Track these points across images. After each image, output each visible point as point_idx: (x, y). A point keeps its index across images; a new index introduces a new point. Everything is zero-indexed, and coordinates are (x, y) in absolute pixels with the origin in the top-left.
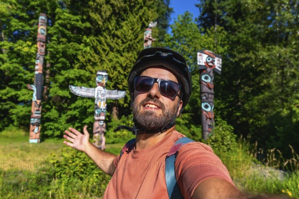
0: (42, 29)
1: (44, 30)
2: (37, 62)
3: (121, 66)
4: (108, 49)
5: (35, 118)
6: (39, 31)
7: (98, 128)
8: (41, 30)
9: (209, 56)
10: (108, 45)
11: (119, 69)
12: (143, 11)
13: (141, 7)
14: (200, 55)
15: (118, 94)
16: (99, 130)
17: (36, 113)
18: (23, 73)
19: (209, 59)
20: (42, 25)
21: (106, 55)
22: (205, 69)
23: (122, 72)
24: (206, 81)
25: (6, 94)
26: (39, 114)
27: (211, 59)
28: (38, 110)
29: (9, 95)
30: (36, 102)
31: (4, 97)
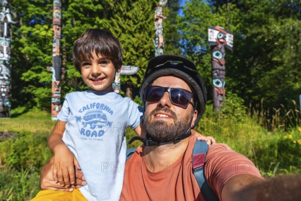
0: (56, 13)
1: (59, 14)
2: (54, 45)
3: (133, 46)
4: (120, 30)
5: (55, 98)
9: (220, 32)
10: (121, 27)
11: (132, 50)
14: (211, 32)
15: (131, 70)
17: (56, 93)
18: (42, 56)
19: (220, 36)
20: (56, 9)
21: (119, 37)
22: (216, 46)
23: (134, 52)
24: (217, 57)
25: (28, 77)
26: (58, 94)
27: (222, 36)
28: (58, 90)
29: (30, 78)
30: (56, 83)
31: (27, 80)
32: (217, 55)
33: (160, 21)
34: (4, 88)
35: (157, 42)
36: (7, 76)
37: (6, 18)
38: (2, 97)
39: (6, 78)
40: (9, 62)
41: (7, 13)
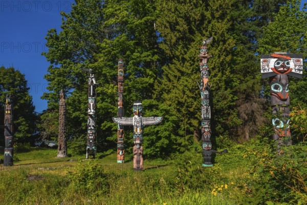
0: (120, 71)
1: (122, 72)
2: (119, 99)
3: (189, 89)
4: (178, 74)
5: (119, 143)
6: (119, 73)
7: (135, 151)
8: (120, 73)
9: (279, 59)
10: (179, 71)
11: (188, 92)
12: (211, 25)
13: (209, 22)
14: (264, 61)
15: (154, 120)
16: (136, 152)
17: (120, 140)
18: (112, 108)
19: (278, 63)
20: (120, 68)
21: (178, 81)
22: (273, 77)
23: (190, 95)
24: (276, 91)
25: (104, 126)
26: (122, 140)
27: (281, 63)
28: (121, 137)
29: (106, 127)
30: (119, 131)
31: (104, 129)
32: (276, 87)
33: (205, 61)
34: (91, 136)
35: (202, 84)
36: (93, 126)
37: (92, 81)
38: (90, 142)
39: (93, 128)
40: (94, 115)
41: (93, 78)
